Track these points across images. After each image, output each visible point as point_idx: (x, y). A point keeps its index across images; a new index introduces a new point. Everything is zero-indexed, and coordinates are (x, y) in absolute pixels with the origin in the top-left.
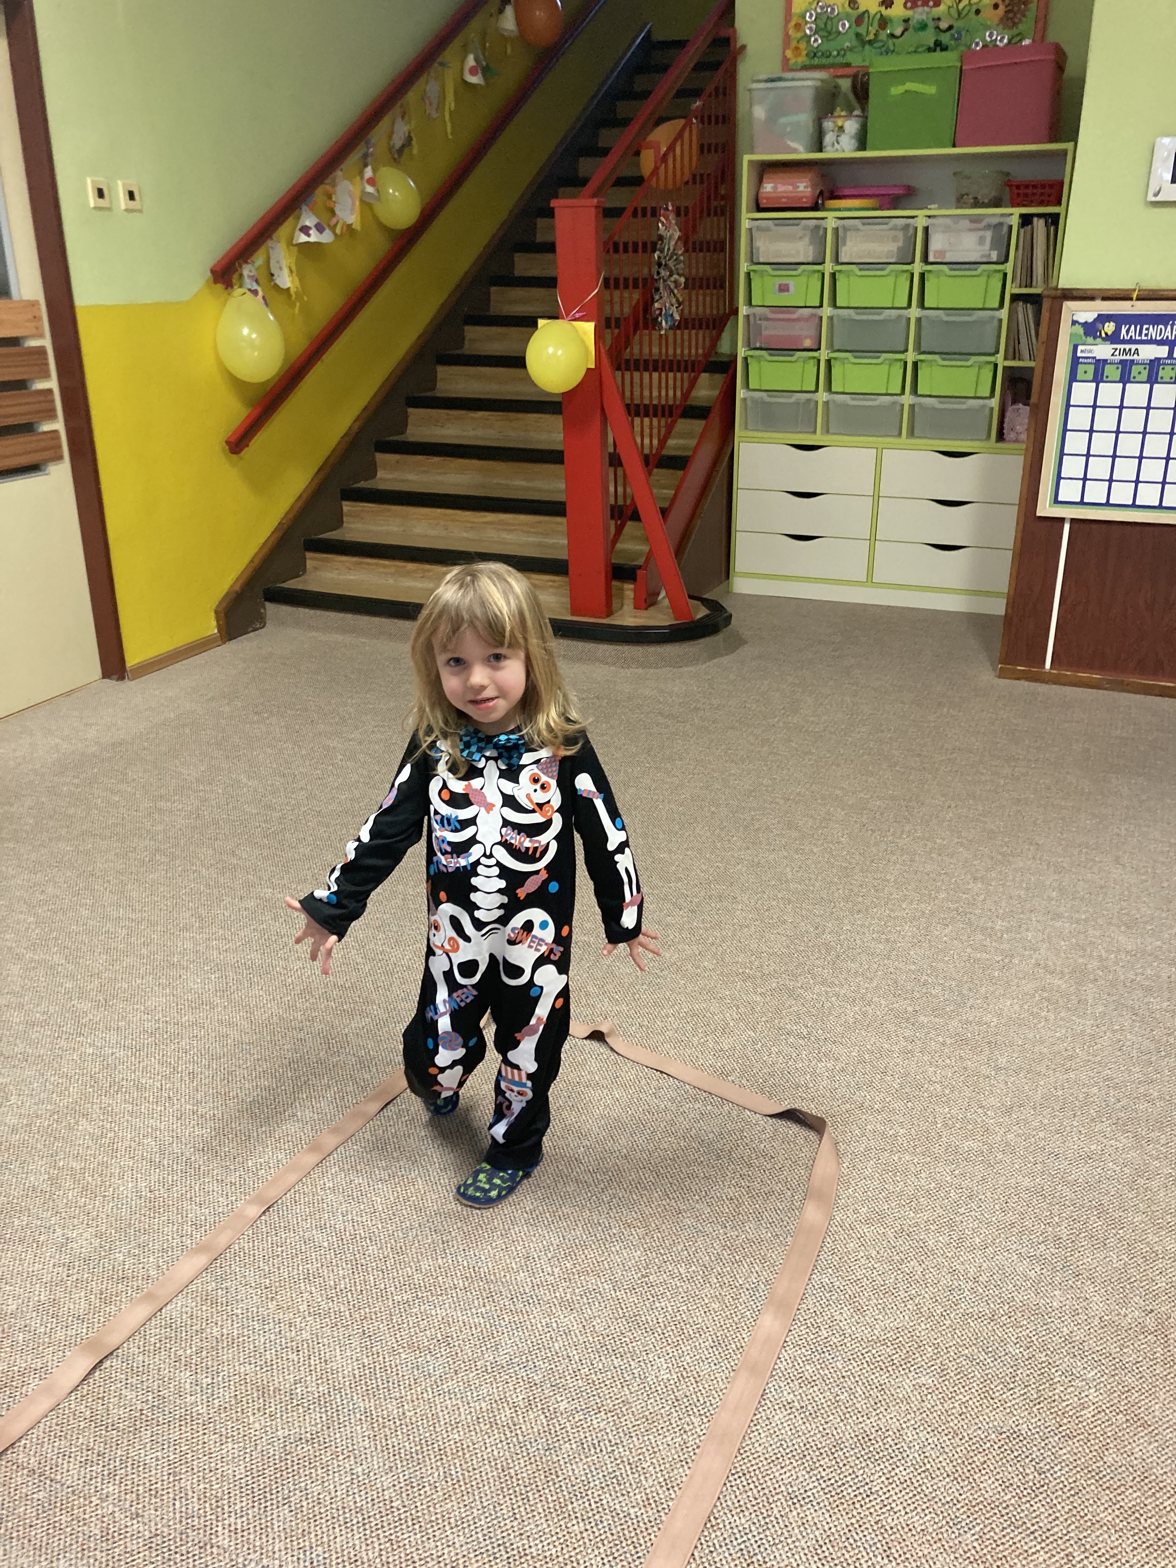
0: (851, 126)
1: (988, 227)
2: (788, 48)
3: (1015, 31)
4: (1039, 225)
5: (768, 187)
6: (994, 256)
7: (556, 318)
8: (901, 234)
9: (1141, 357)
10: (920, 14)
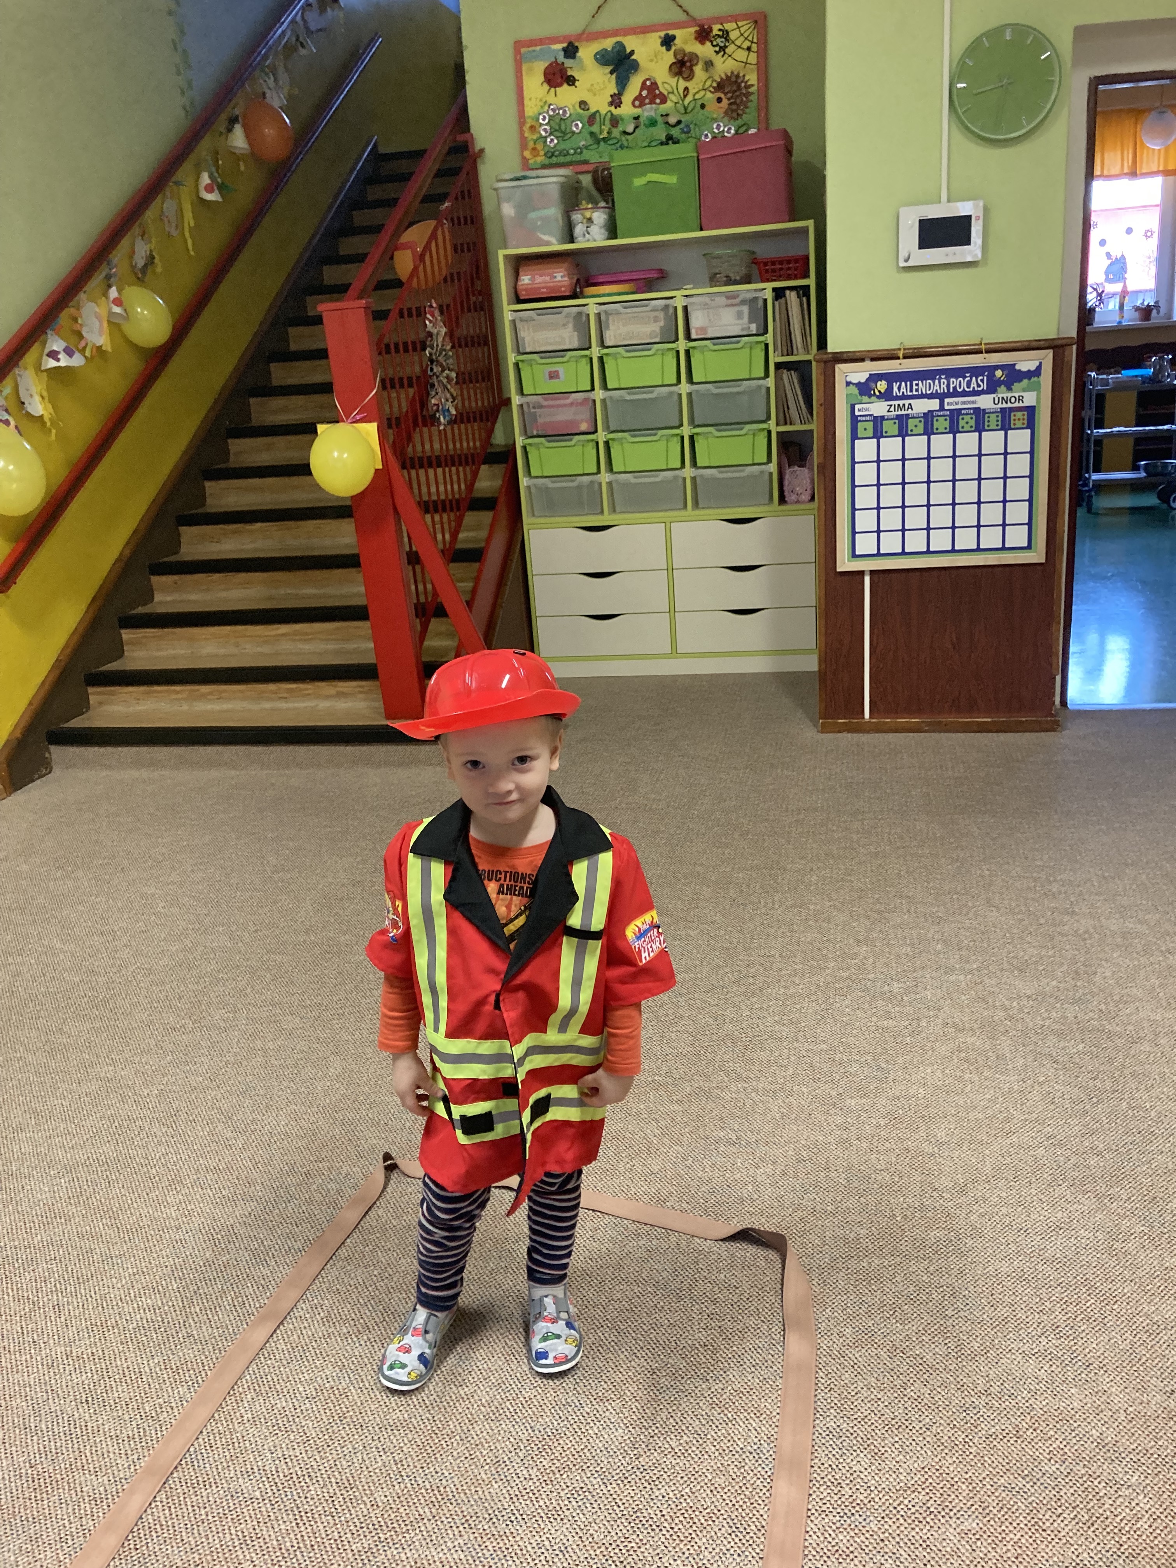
0: (600, 217)
1: (743, 302)
2: (526, 149)
3: (740, 122)
4: (792, 296)
5: (525, 280)
6: (753, 328)
7: (337, 422)
8: (661, 315)
9: (915, 411)
10: (648, 111)
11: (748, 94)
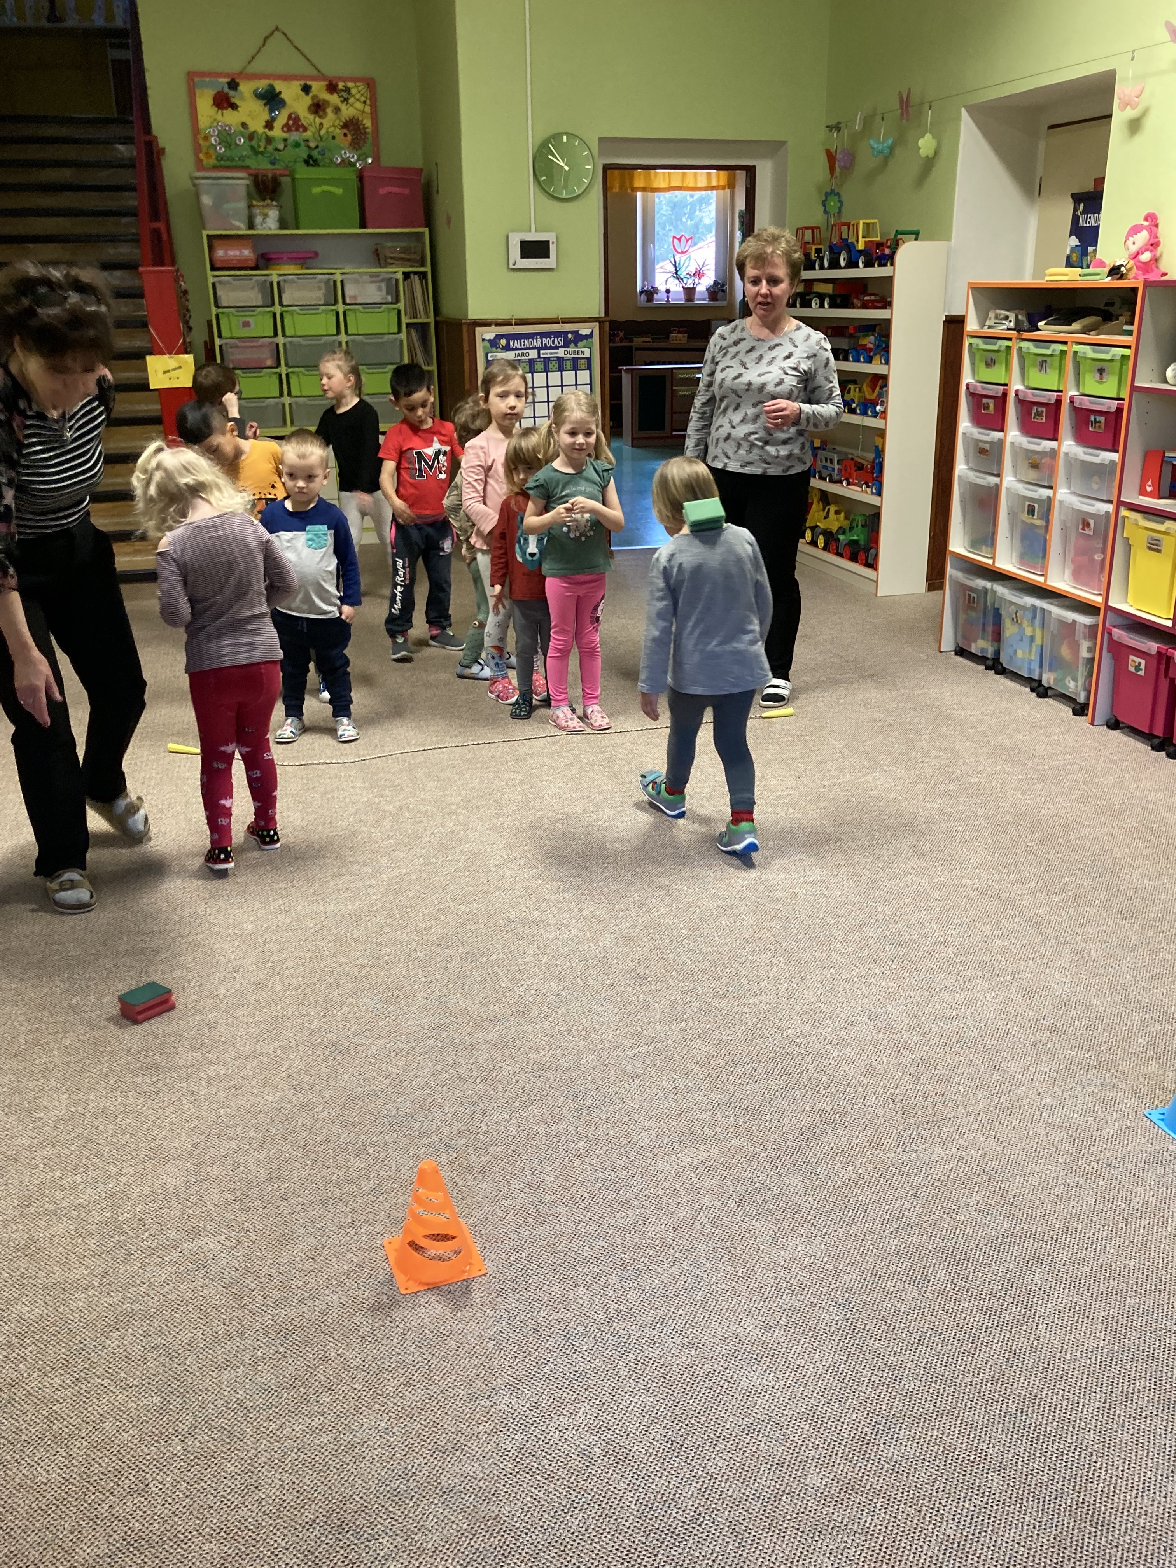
0: (272, 213)
1: (382, 281)
2: (201, 152)
3: (359, 152)
4: (415, 278)
5: (220, 252)
6: (389, 299)
8: (323, 285)
10: (294, 136)
11: (365, 133)
